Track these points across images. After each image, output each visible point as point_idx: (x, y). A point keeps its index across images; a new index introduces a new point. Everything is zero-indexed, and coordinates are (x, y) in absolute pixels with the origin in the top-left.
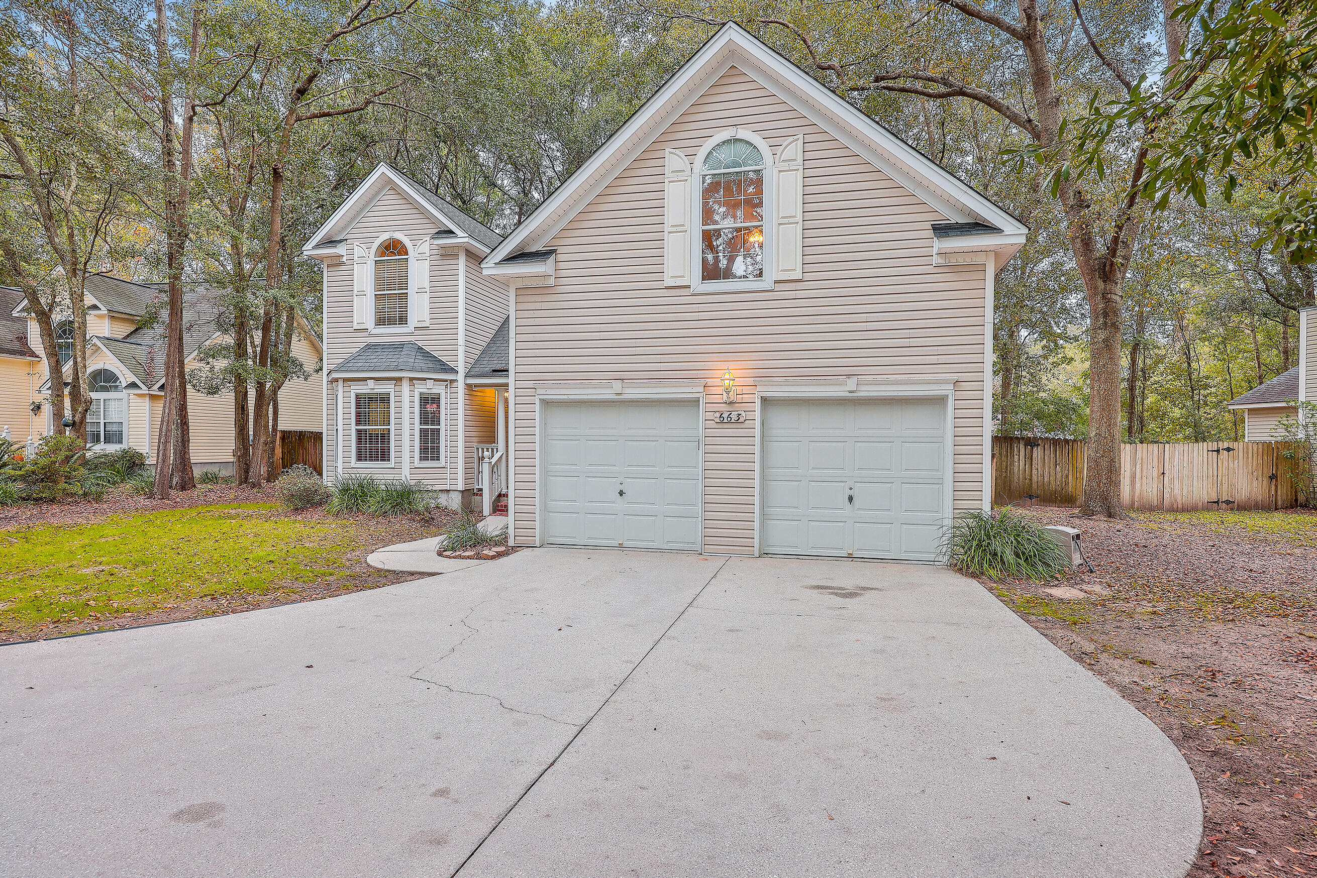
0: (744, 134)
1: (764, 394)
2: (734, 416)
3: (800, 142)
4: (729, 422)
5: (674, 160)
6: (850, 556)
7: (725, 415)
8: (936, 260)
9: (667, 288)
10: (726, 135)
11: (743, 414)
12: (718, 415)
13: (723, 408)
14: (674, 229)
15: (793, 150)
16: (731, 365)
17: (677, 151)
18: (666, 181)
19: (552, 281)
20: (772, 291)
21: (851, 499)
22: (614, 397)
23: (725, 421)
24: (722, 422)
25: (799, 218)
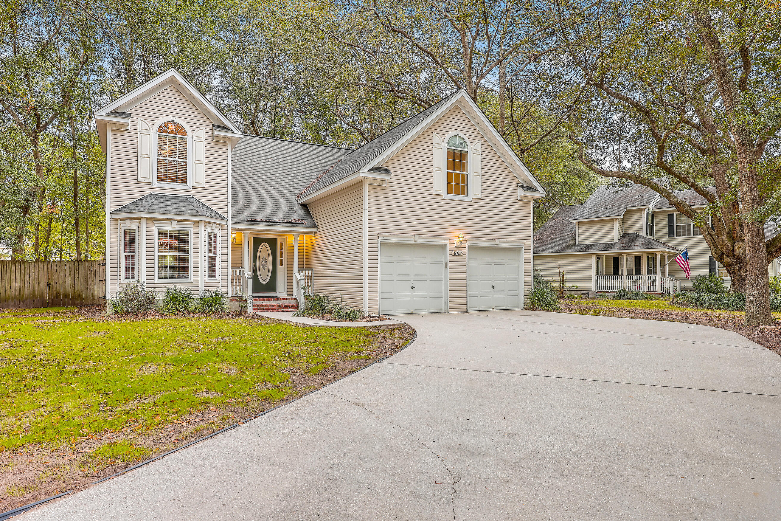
0: (461, 134)
1: (469, 244)
2: (460, 254)
3: (480, 143)
4: (458, 256)
5: (437, 139)
6: (493, 310)
7: (456, 252)
8: (519, 198)
9: (434, 195)
10: (454, 133)
11: (462, 252)
12: (453, 252)
13: (455, 249)
14: (437, 169)
15: (478, 145)
16: (458, 231)
17: (438, 135)
18: (434, 147)
19: (386, 184)
20: (471, 202)
21: (493, 287)
22: (414, 242)
23: (456, 255)
24: (455, 255)
25: (480, 174)
